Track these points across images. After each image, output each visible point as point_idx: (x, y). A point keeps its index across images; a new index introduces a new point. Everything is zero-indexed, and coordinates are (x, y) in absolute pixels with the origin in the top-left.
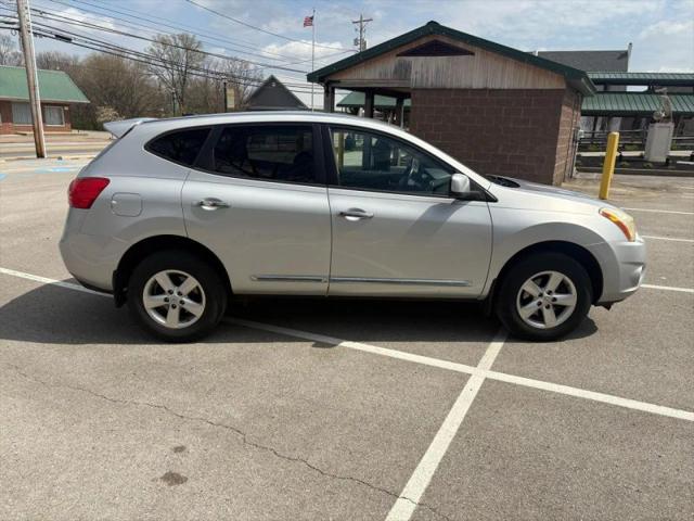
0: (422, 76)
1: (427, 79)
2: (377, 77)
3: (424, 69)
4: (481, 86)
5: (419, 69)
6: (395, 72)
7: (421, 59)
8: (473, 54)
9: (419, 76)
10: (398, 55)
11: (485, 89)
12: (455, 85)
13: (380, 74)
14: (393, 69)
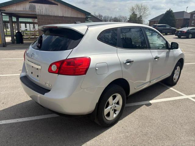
0: (40, 10)
1: (43, 12)
2: (22, 10)
3: (41, 8)
4: (62, 15)
5: (39, 8)
6: (30, 8)
7: (39, 5)
8: (58, 5)
9: (39, 11)
10: (30, 2)
11: (63, 17)
12: (53, 14)
13: (23, 9)
14: (28, 7)
